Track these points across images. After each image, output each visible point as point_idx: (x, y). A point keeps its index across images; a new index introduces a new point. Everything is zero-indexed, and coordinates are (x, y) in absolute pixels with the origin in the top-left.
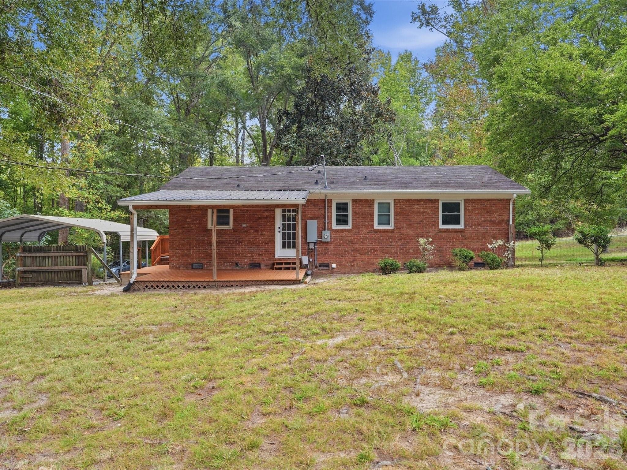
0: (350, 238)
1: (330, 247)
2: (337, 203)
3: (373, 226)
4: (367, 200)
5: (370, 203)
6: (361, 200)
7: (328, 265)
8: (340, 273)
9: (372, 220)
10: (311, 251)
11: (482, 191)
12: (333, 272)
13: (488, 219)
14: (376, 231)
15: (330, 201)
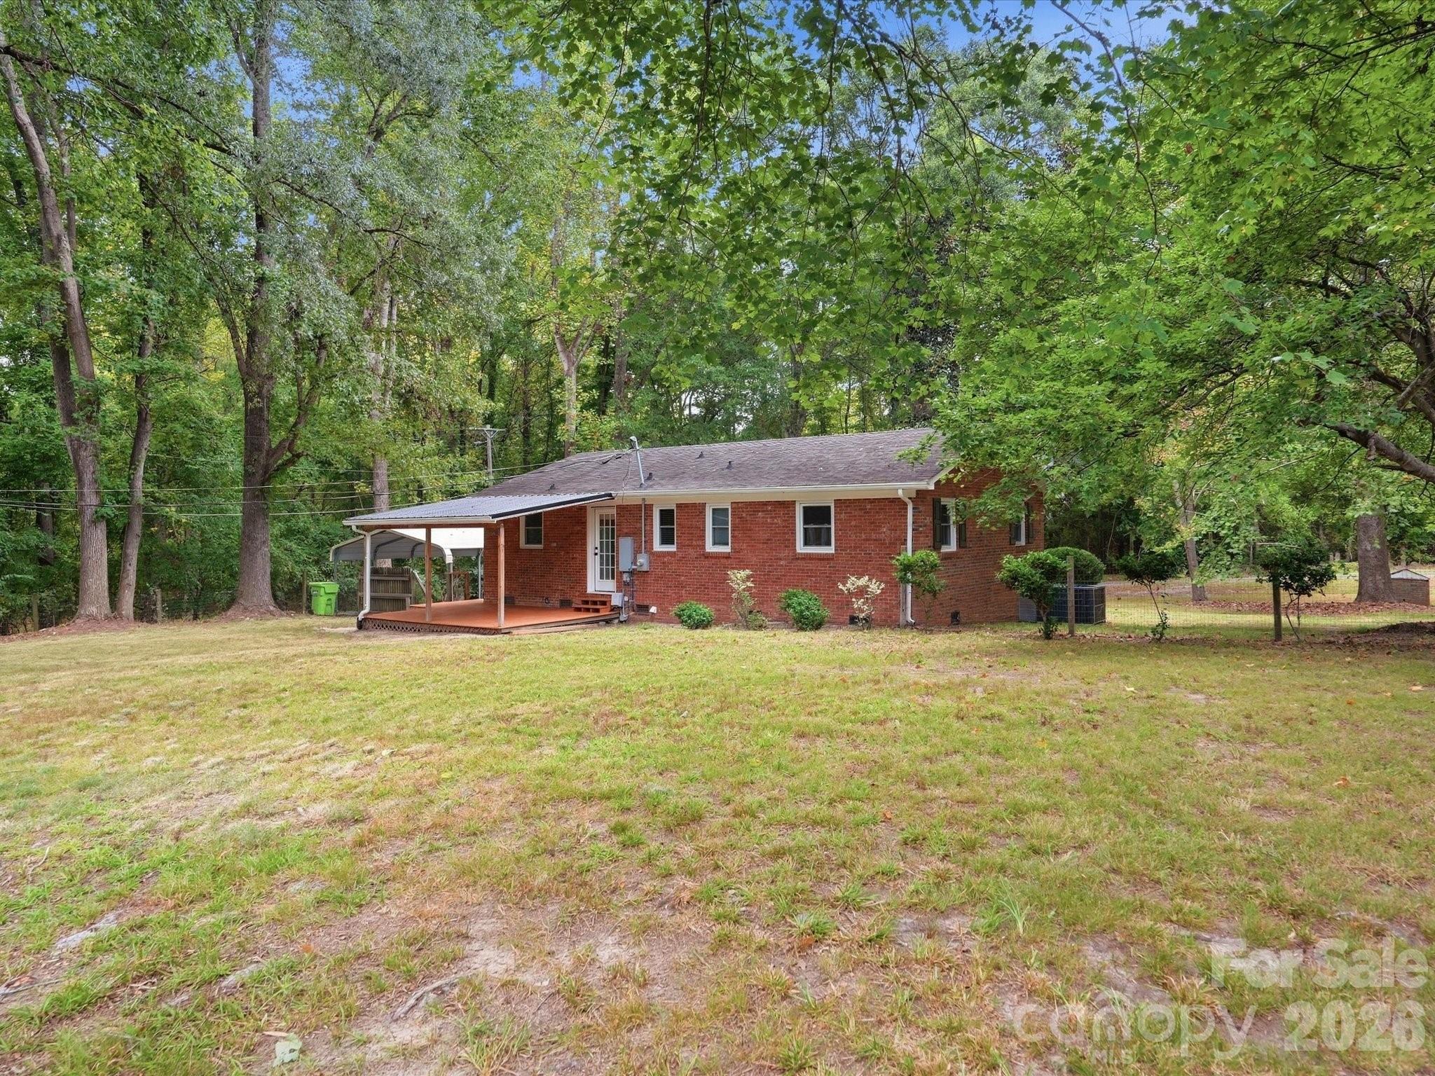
0: (674, 567)
1: (650, 580)
2: (661, 511)
3: (704, 546)
4: (694, 505)
5: (698, 509)
6: (686, 505)
7: (646, 608)
8: (660, 621)
9: (702, 537)
10: (627, 584)
11: (850, 487)
12: (653, 618)
13: (873, 536)
14: (709, 556)
15: (649, 508)
